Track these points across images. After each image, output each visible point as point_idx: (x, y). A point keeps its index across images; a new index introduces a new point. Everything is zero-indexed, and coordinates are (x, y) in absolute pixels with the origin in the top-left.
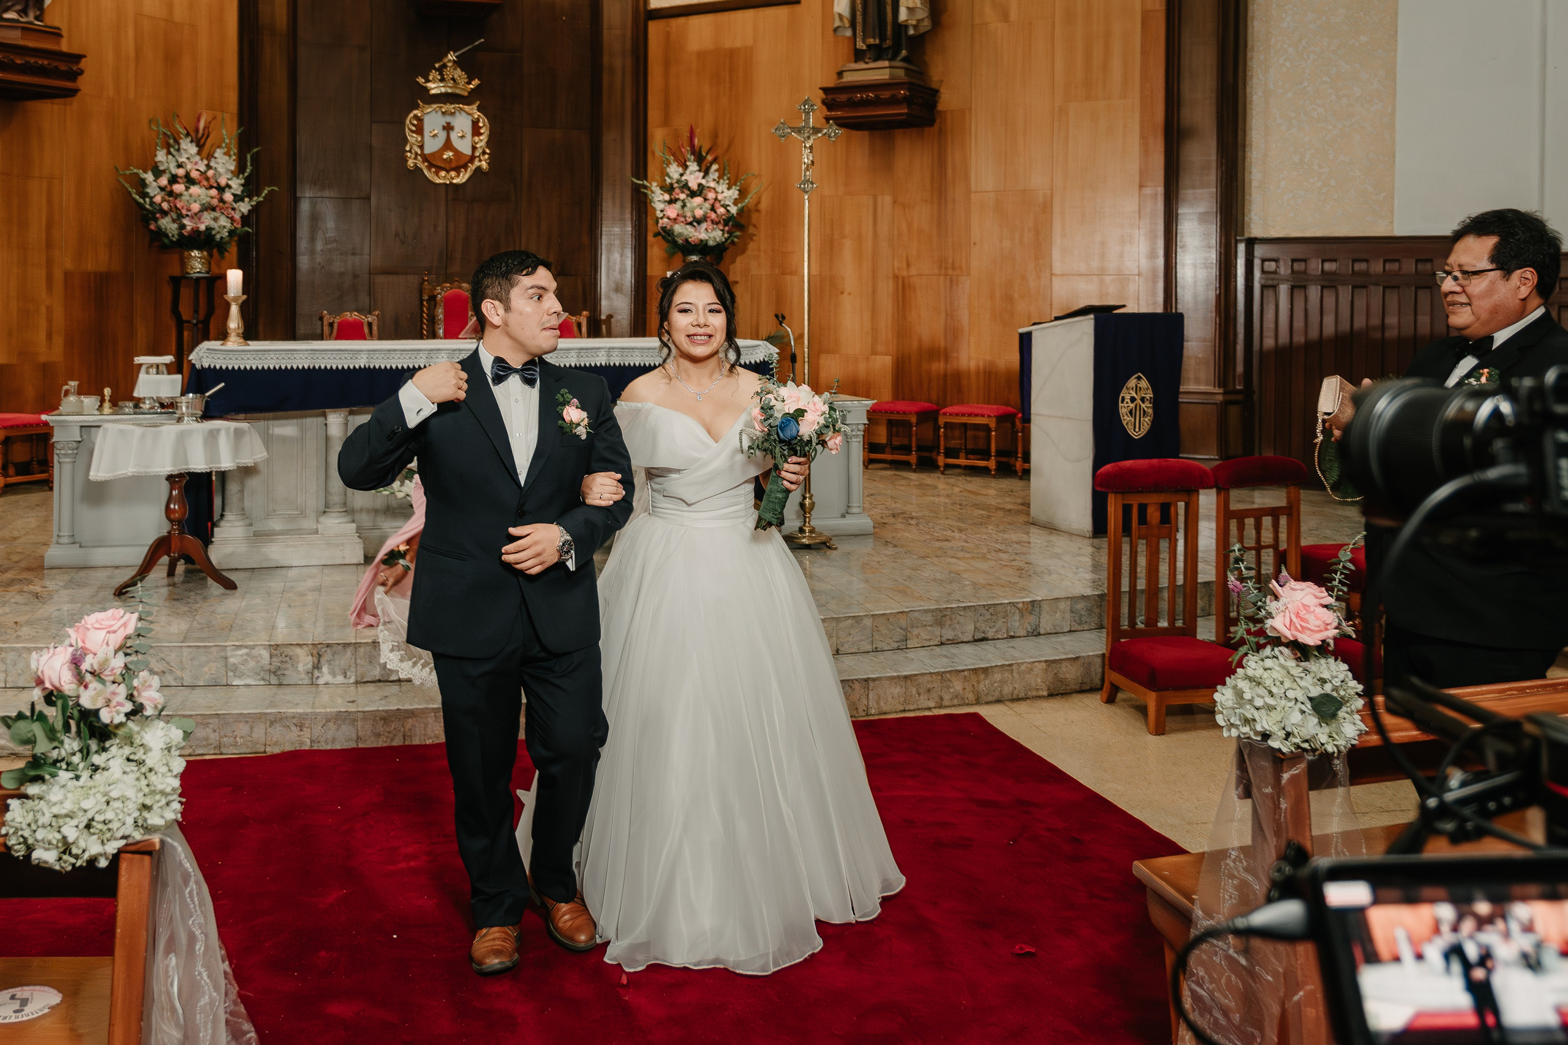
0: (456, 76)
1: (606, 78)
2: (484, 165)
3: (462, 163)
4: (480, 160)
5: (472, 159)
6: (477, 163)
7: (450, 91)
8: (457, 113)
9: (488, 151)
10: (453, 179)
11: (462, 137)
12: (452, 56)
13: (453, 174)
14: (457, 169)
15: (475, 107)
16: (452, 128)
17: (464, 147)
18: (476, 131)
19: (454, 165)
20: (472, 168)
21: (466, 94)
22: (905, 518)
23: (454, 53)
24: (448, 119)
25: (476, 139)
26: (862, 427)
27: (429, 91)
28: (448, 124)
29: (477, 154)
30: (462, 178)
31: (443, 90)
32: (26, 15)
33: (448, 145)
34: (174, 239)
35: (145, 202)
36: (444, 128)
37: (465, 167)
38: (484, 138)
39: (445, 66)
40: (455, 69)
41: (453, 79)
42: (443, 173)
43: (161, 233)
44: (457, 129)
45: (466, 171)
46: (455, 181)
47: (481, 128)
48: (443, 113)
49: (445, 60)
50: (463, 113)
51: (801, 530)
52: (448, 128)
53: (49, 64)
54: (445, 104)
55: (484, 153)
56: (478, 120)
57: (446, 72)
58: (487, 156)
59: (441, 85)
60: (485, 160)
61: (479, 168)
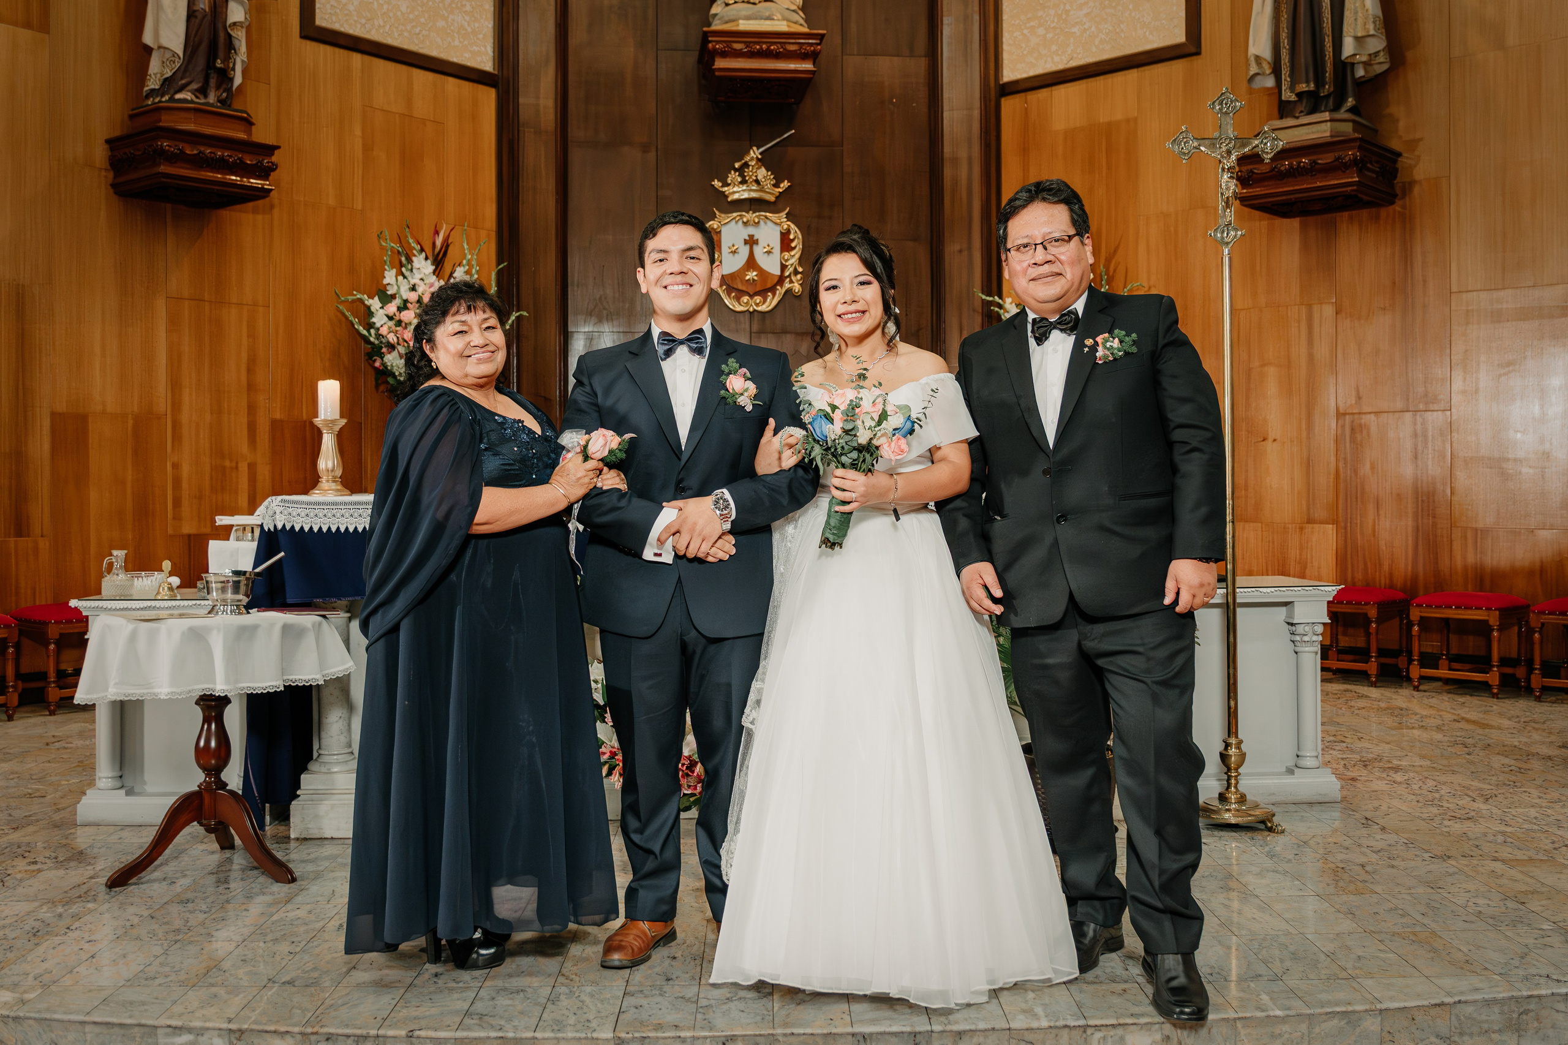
0: (759, 178)
1: (948, 173)
2: (797, 288)
3: (769, 285)
4: (791, 282)
5: (781, 280)
6: (787, 285)
7: (754, 195)
8: (762, 222)
9: (800, 269)
10: (757, 305)
11: (769, 252)
12: (755, 153)
13: (758, 299)
14: (763, 293)
15: (783, 214)
16: (756, 242)
17: (771, 265)
18: (786, 243)
19: (758, 288)
20: (780, 291)
21: (772, 199)
22: (1384, 769)
23: (758, 149)
24: (751, 230)
25: (786, 255)
26: (1320, 629)
27: (727, 197)
28: (751, 236)
29: (787, 274)
30: (769, 304)
31: (746, 195)
32: (206, 96)
33: (751, 263)
34: (402, 379)
35: (370, 334)
36: (746, 242)
37: (773, 290)
38: (796, 253)
39: (746, 165)
40: (759, 168)
41: (757, 182)
42: (745, 299)
43: (385, 373)
44: (762, 243)
45: (774, 295)
46: (759, 309)
47: (793, 240)
48: (745, 224)
49: (747, 158)
50: (769, 223)
51: (1222, 798)
52: (751, 242)
53: (230, 156)
54: (747, 212)
55: (796, 272)
56: (788, 232)
57: (748, 172)
58: (799, 276)
59: (744, 188)
60: (798, 281)
61: (789, 291)
